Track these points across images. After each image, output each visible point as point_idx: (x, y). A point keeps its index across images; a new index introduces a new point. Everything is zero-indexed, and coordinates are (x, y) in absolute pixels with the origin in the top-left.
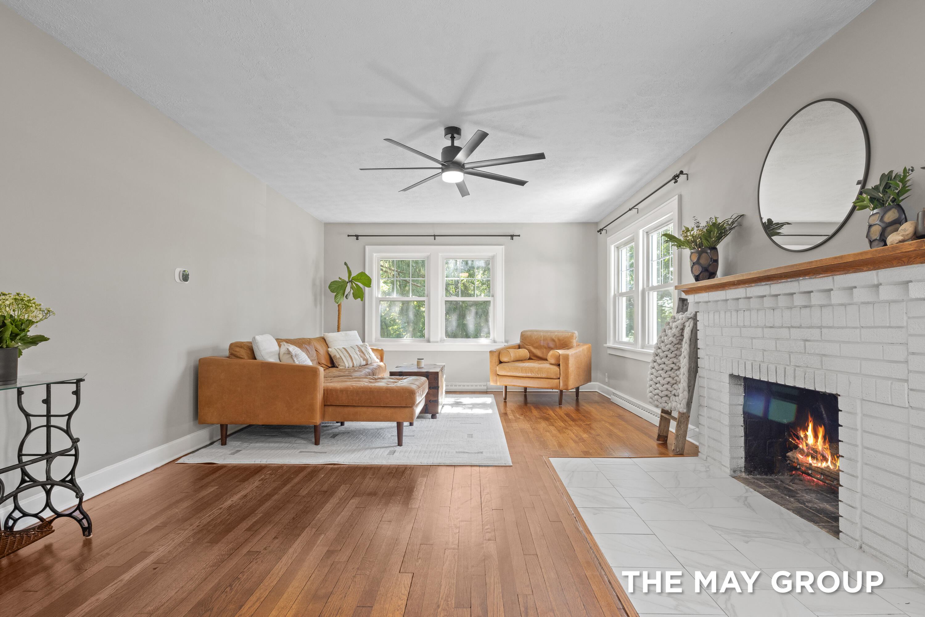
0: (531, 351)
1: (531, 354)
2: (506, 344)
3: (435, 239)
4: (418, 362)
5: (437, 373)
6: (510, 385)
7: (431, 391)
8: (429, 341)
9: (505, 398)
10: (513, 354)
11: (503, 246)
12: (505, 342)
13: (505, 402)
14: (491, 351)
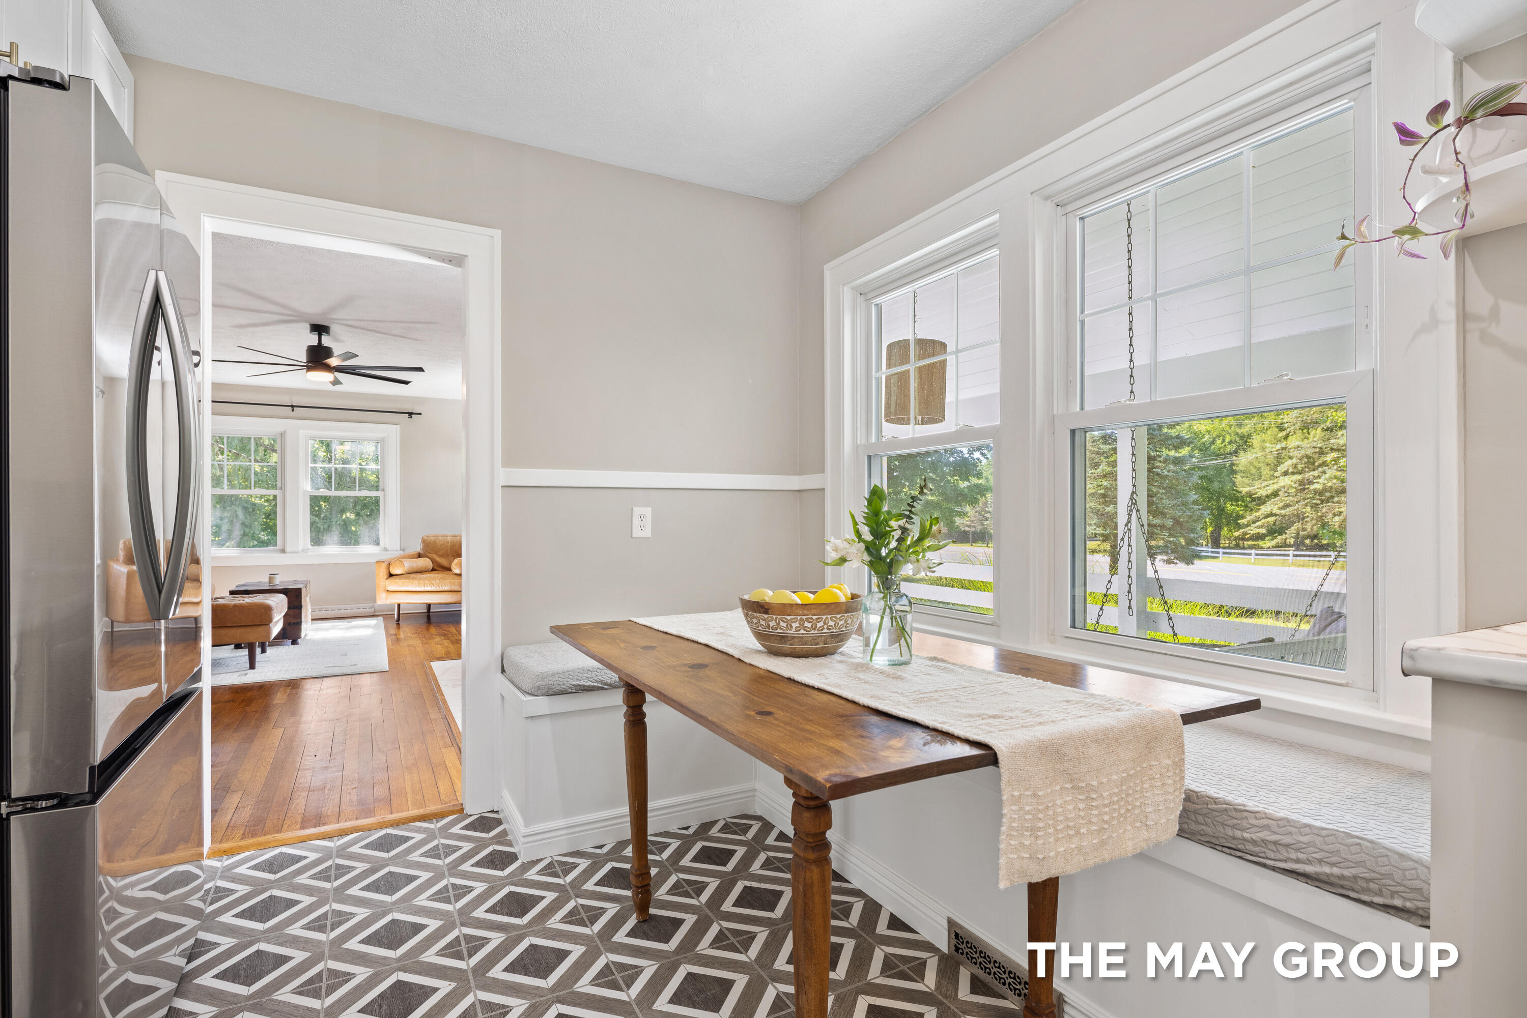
0: (435, 560)
1: (435, 564)
2: (402, 552)
3: (293, 410)
4: (270, 578)
5: (299, 590)
6: (403, 603)
7: (291, 612)
8: (283, 551)
9: (398, 620)
10: (409, 564)
11: (398, 426)
12: (401, 550)
13: (398, 624)
14: (377, 562)
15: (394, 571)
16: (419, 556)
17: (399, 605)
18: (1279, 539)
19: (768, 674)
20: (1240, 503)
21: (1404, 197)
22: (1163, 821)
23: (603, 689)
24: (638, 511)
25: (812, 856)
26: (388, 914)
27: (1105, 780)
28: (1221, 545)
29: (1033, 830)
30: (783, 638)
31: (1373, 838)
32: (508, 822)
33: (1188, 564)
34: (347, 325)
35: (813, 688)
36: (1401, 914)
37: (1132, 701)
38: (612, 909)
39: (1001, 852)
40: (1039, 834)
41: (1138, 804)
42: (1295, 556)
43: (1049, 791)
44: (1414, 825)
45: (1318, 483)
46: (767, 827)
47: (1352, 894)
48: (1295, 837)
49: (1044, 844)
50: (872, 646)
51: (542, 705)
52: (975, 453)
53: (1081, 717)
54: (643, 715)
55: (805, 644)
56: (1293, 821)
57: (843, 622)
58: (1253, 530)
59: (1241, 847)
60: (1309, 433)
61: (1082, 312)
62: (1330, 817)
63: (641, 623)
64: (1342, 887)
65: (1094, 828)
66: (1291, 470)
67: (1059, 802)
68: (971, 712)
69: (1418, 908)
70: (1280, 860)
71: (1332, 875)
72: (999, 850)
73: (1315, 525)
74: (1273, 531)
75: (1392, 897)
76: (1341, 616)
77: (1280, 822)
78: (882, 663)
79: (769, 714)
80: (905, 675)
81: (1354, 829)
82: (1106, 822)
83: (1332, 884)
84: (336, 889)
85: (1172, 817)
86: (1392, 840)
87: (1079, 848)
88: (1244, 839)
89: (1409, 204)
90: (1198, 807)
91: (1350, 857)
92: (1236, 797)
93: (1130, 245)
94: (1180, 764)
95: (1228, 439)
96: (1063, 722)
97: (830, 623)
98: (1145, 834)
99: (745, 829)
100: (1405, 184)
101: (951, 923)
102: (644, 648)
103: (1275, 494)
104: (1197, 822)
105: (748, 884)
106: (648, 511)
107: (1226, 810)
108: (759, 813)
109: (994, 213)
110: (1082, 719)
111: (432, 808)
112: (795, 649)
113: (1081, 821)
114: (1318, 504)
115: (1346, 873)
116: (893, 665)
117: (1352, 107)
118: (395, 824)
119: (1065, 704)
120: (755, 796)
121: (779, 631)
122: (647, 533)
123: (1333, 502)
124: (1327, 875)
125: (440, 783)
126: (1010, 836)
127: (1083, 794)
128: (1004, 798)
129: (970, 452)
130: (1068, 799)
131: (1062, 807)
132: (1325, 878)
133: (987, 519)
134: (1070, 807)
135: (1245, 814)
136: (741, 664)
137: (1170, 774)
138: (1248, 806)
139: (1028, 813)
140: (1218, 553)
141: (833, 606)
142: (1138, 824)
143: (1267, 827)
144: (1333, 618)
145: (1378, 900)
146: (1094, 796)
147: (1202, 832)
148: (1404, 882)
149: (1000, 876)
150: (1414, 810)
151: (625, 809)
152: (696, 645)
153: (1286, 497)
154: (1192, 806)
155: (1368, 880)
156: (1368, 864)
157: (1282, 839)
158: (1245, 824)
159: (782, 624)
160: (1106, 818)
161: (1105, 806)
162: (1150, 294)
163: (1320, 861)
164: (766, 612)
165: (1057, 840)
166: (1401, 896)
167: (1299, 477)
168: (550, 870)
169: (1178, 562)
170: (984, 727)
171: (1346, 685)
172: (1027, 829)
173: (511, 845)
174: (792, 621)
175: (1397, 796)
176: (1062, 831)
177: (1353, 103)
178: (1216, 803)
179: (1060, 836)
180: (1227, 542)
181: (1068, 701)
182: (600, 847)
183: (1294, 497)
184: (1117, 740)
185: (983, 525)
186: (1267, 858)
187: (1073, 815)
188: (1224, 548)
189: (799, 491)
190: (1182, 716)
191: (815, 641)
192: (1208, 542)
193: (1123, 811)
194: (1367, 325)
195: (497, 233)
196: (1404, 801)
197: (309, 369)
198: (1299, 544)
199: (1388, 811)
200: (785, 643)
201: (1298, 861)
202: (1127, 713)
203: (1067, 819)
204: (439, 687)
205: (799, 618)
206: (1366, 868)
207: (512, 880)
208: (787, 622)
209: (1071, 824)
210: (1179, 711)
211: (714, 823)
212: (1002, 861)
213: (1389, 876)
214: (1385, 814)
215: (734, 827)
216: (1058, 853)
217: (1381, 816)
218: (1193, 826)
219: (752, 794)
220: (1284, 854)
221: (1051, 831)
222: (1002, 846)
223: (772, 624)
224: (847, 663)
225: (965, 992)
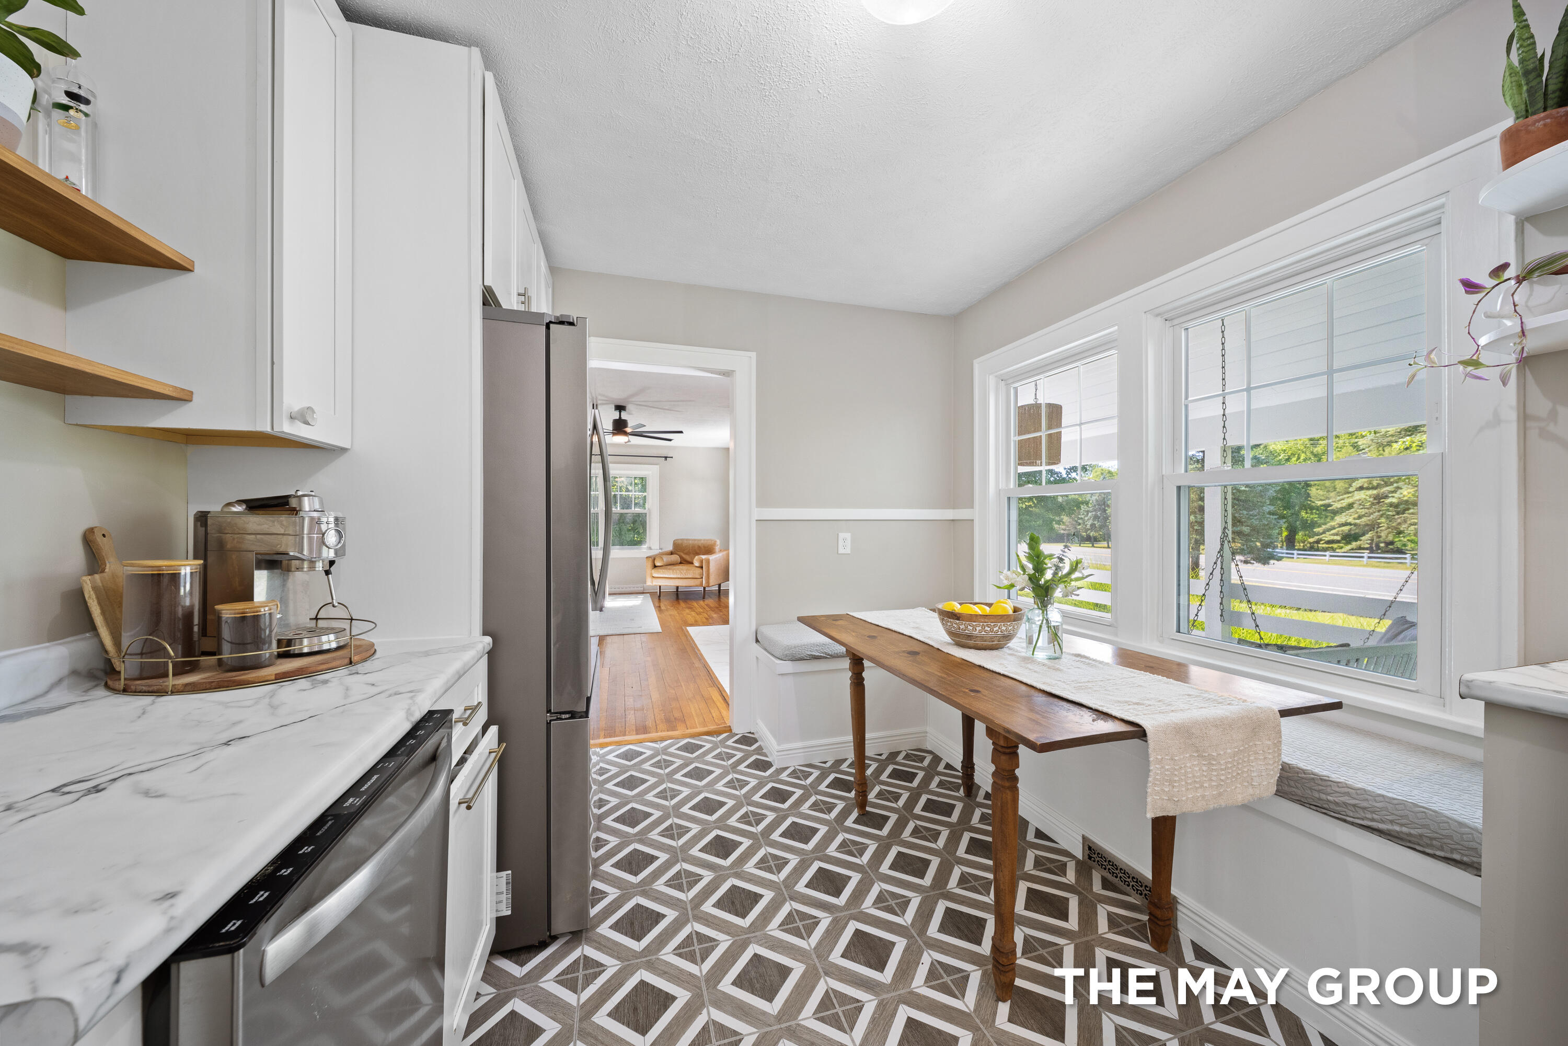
0: (681, 556)
1: (681, 559)
2: (661, 551)
6: (663, 585)
9: (660, 596)
10: (667, 559)
11: (658, 466)
12: (660, 549)
13: (659, 599)
14: (647, 557)
15: (658, 564)
16: (672, 553)
17: (660, 587)
18: (1354, 544)
19: (963, 662)
20: (1314, 511)
21: (1469, 333)
22: (1265, 783)
23: (826, 658)
24: (842, 535)
25: (1007, 784)
26: (701, 793)
27: (1222, 753)
28: (1296, 548)
29: (1171, 782)
30: (969, 637)
31: (1437, 809)
32: (762, 740)
33: (1264, 564)
34: (637, 405)
35: (999, 674)
36: (1459, 865)
37: (1239, 698)
38: (840, 805)
39: (1148, 794)
40: (1175, 784)
41: (1246, 770)
42: (1369, 557)
43: (1182, 757)
44: (1473, 803)
45: (1393, 497)
46: (937, 759)
48: (1370, 802)
49: (1178, 791)
50: (1034, 644)
51: (788, 667)
52: (1072, 474)
53: (1202, 708)
54: (863, 679)
55: (985, 641)
56: (1369, 791)
57: (1012, 627)
58: (1328, 537)
59: (1325, 806)
60: (1384, 451)
61: (1187, 398)
62: (1400, 791)
63: (857, 617)
64: (1410, 842)
65: (1214, 784)
66: (1366, 485)
67: (1188, 765)
68: (1119, 699)
69: (1473, 862)
70: (1358, 818)
71: (1402, 832)
72: (1147, 792)
73: (1389, 533)
74: (1349, 538)
75: (1452, 853)
76: (1413, 625)
77: (1358, 791)
78: (1042, 657)
79: (977, 691)
80: (1062, 668)
81: (1420, 801)
82: (1223, 781)
83: (1402, 839)
84: (667, 774)
85: (1272, 781)
86: (1452, 812)
87: (1203, 797)
88: (1328, 801)
89: (1473, 339)
90: (1290, 775)
91: (1416, 821)
92: (1321, 770)
93: (1223, 339)
94: (1278, 744)
95: (1303, 456)
96: (1189, 711)
97: (1003, 628)
98: (1251, 791)
99: (922, 759)
100: (1470, 323)
101: (1084, 838)
102: (869, 637)
103: (1350, 506)
104: (1289, 786)
105: (930, 797)
106: (848, 536)
107: (1313, 779)
108: (929, 748)
109: (1113, 326)
110: (1203, 709)
111: (712, 727)
112: (977, 644)
113: (1205, 779)
114: (1394, 515)
115: (1412, 831)
116: (1050, 659)
117: (1424, 249)
118: (693, 736)
119: (1187, 697)
120: (926, 736)
121: (966, 632)
122: (848, 551)
123: (1409, 514)
124: (1397, 832)
125: (712, 711)
126: (1155, 784)
127: (1206, 761)
128: (1151, 759)
129: (1068, 473)
130: (1195, 763)
131: (1191, 768)
132: (1397, 835)
133: (1079, 524)
134: (1197, 769)
135: (1329, 783)
136: (940, 652)
137: (1271, 751)
138: (1331, 777)
139: (1168, 770)
140: (1293, 554)
141: (1005, 617)
142: (1246, 784)
143: (1348, 794)
144: (1406, 626)
145: (1438, 853)
146: (1214, 763)
147: (1293, 793)
148: (1462, 843)
149: (1147, 810)
150: (1473, 792)
151: (850, 738)
152: (902, 636)
153: (1362, 509)
154: (1286, 774)
155: (1431, 839)
156: (1432, 828)
157: (1360, 804)
158: (1329, 790)
159: (969, 627)
160: (1223, 778)
161: (1222, 770)
162: (1245, 387)
163: (1392, 822)
164: (958, 619)
165: (1187, 789)
166: (1460, 853)
167: (1375, 492)
168: (794, 774)
169: (1254, 562)
170: (1131, 711)
171: (1417, 692)
172: (1167, 781)
173: (767, 756)
174: (976, 626)
175: (1459, 780)
176: (1191, 784)
177: (1425, 247)
178: (1305, 773)
179: (1190, 787)
180: (1302, 545)
181: (1189, 695)
182: (825, 763)
183: (1368, 508)
184: (1230, 726)
185: (1076, 528)
186: (1347, 816)
187: (1199, 774)
188: (1299, 550)
189: (953, 520)
190: (1279, 711)
191: (992, 639)
192: (1283, 545)
193: (1235, 774)
194: (1437, 418)
195: (753, 355)
196: (1465, 784)
197: (614, 434)
198: (1374, 549)
199: (1450, 790)
200: (971, 640)
201: (1373, 820)
202: (1237, 707)
203: (1194, 776)
204: (695, 644)
205: (981, 624)
206: (1430, 830)
207: (772, 778)
208: (973, 626)
209: (1197, 780)
210: (1276, 708)
211: (898, 753)
212: (1149, 799)
213: (1450, 837)
214: (1448, 792)
215: (916, 755)
216: (1187, 798)
217: (1444, 794)
218: (1286, 788)
219: (923, 735)
220: (1361, 814)
221: (1183, 783)
222: (1149, 790)
223: (961, 627)
224: (1015, 655)
225: (1097, 887)
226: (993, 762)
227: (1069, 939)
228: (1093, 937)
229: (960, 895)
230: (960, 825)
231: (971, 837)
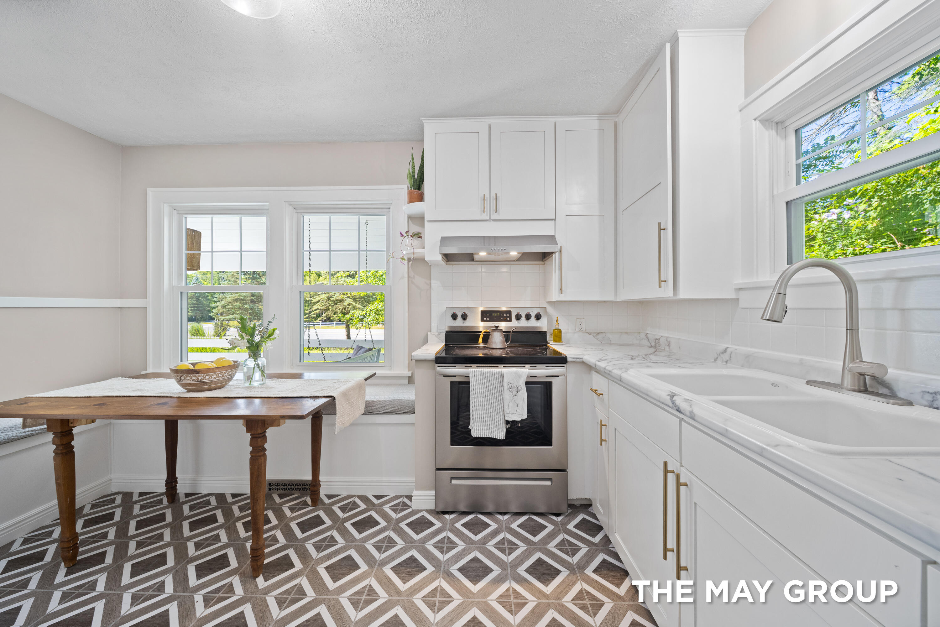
18: (320, 318)
22: (362, 410)
25: (261, 454)
27: (353, 400)
30: (206, 383)
31: (401, 398)
40: (343, 417)
41: (358, 404)
46: (128, 494)
47: (397, 413)
48: (386, 404)
49: (344, 419)
50: (251, 379)
53: (344, 385)
54: (73, 447)
56: (385, 400)
57: (232, 373)
59: (373, 411)
62: (392, 396)
65: (352, 412)
67: (346, 407)
69: (411, 410)
75: (408, 411)
77: (382, 402)
81: (398, 398)
87: (350, 419)
88: (374, 409)
91: (397, 404)
94: (364, 392)
96: (342, 387)
98: (358, 414)
105: (138, 519)
107: (369, 403)
108: (115, 491)
112: (211, 387)
113: (350, 411)
115: (397, 408)
120: (111, 483)
121: (203, 380)
124: (393, 410)
126: (338, 419)
127: (350, 404)
128: (337, 409)
130: (348, 406)
131: (347, 409)
137: (363, 396)
138: (375, 400)
139: (341, 412)
141: (228, 367)
142: (358, 412)
143: (380, 404)
145: (403, 412)
146: (352, 404)
147: (368, 411)
148: (410, 406)
153: (323, 302)
155: (400, 408)
157: (383, 406)
158: (374, 405)
159: (207, 377)
160: (353, 409)
161: (354, 406)
163: (391, 408)
165: (346, 417)
170: (324, 393)
171: (384, 366)
172: (341, 416)
174: (212, 375)
184: (355, 388)
186: (379, 411)
189: (120, 308)
191: (219, 382)
193: (357, 407)
200: (206, 385)
201: (386, 409)
205: (216, 373)
208: (210, 376)
209: (348, 413)
210: (364, 379)
213: (407, 406)
215: (103, 502)
216: (346, 421)
220: (383, 409)
221: (345, 415)
223: (200, 378)
224: (239, 388)
225: (278, 500)
226: (250, 445)
227: (275, 529)
228: (287, 520)
229: (201, 554)
230: (176, 521)
231: (189, 522)
